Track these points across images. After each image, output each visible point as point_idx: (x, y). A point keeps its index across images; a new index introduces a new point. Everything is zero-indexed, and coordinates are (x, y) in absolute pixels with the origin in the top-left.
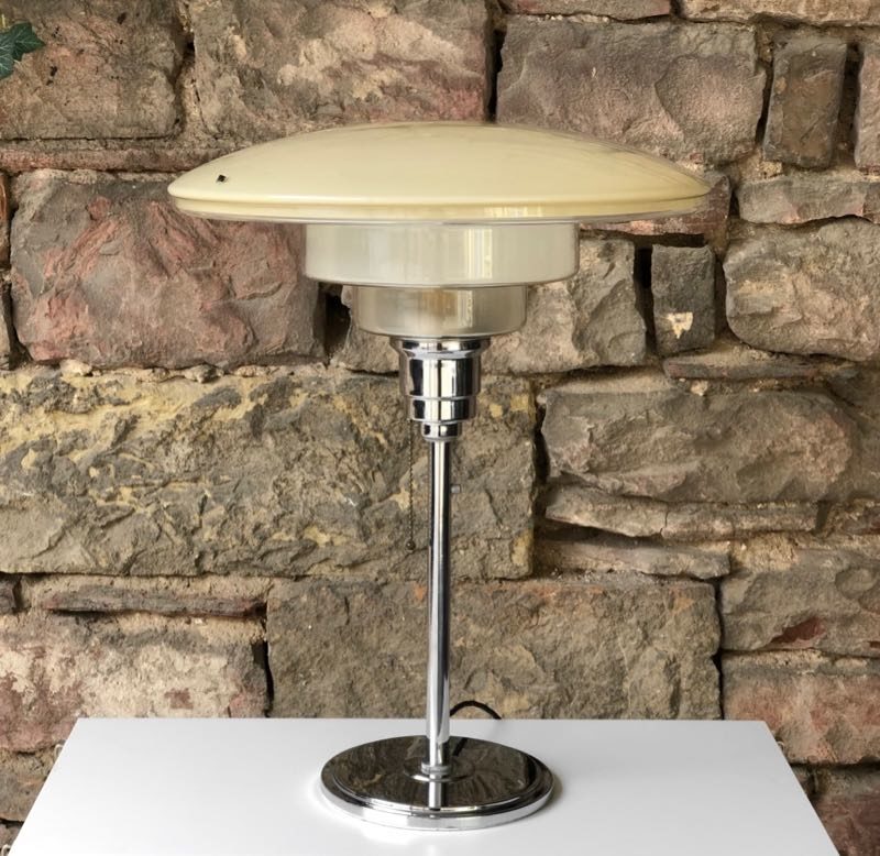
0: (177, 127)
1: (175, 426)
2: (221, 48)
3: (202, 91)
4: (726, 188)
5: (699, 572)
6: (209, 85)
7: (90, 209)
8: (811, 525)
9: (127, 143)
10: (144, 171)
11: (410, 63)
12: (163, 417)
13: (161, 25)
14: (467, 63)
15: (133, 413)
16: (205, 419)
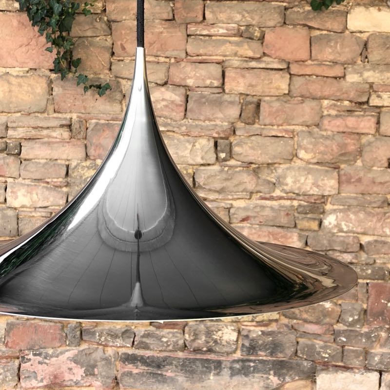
4: (233, 128)
5: (226, 207)
8: (248, 197)
11: (170, 101)
14: (181, 101)
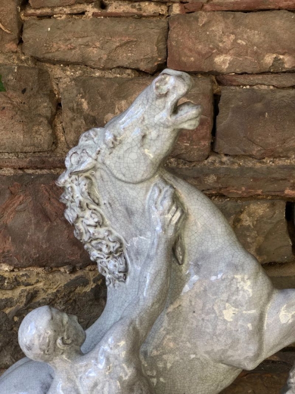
0: (54, 146)
1: (56, 296)
2: (75, 105)
3: (66, 128)
6: (69, 124)
7: (11, 188)
9: (29, 155)
10: (38, 168)
12: (50, 291)
13: (44, 94)
15: (35, 289)
16: (71, 292)
